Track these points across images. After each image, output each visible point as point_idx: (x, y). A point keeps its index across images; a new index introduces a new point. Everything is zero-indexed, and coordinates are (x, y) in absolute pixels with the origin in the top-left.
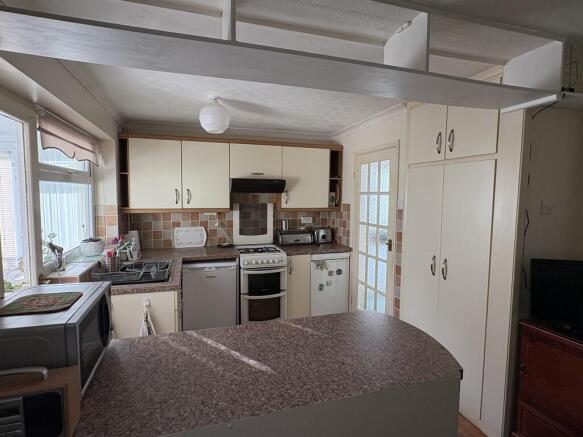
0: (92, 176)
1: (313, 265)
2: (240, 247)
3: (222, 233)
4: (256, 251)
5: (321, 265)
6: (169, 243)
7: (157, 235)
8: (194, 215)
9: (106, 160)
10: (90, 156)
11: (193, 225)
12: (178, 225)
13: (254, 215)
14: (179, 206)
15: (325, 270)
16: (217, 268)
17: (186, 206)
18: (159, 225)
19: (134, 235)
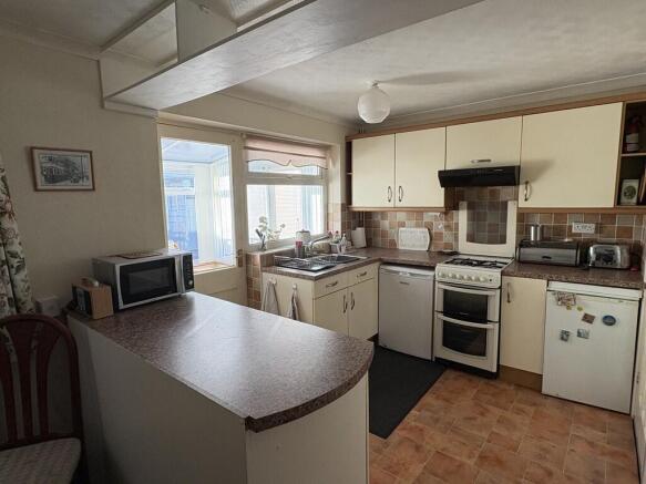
0: (324, 179)
1: (551, 298)
2: (461, 257)
3: (447, 237)
4: (480, 264)
5: (565, 300)
6: (393, 243)
7: (384, 234)
8: (418, 213)
9: (334, 164)
10: (320, 162)
11: (418, 226)
12: (402, 225)
13: (491, 218)
14: (391, 205)
15: (574, 309)
16: (412, 274)
17: (398, 204)
18: (386, 224)
19: (360, 233)
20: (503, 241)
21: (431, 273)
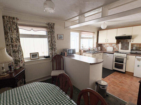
0: (93, 38)
1: (136, 59)
3: (117, 49)
5: (139, 60)
6: (106, 50)
7: (104, 48)
8: (111, 44)
9: (95, 35)
11: (111, 46)
12: (108, 46)
13: (126, 45)
14: (106, 42)
17: (107, 42)
18: (104, 46)
19: (99, 48)
20: (128, 49)
21: (113, 55)
